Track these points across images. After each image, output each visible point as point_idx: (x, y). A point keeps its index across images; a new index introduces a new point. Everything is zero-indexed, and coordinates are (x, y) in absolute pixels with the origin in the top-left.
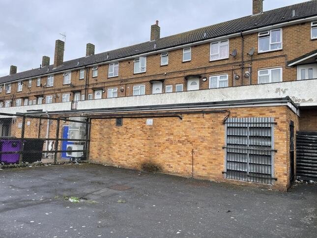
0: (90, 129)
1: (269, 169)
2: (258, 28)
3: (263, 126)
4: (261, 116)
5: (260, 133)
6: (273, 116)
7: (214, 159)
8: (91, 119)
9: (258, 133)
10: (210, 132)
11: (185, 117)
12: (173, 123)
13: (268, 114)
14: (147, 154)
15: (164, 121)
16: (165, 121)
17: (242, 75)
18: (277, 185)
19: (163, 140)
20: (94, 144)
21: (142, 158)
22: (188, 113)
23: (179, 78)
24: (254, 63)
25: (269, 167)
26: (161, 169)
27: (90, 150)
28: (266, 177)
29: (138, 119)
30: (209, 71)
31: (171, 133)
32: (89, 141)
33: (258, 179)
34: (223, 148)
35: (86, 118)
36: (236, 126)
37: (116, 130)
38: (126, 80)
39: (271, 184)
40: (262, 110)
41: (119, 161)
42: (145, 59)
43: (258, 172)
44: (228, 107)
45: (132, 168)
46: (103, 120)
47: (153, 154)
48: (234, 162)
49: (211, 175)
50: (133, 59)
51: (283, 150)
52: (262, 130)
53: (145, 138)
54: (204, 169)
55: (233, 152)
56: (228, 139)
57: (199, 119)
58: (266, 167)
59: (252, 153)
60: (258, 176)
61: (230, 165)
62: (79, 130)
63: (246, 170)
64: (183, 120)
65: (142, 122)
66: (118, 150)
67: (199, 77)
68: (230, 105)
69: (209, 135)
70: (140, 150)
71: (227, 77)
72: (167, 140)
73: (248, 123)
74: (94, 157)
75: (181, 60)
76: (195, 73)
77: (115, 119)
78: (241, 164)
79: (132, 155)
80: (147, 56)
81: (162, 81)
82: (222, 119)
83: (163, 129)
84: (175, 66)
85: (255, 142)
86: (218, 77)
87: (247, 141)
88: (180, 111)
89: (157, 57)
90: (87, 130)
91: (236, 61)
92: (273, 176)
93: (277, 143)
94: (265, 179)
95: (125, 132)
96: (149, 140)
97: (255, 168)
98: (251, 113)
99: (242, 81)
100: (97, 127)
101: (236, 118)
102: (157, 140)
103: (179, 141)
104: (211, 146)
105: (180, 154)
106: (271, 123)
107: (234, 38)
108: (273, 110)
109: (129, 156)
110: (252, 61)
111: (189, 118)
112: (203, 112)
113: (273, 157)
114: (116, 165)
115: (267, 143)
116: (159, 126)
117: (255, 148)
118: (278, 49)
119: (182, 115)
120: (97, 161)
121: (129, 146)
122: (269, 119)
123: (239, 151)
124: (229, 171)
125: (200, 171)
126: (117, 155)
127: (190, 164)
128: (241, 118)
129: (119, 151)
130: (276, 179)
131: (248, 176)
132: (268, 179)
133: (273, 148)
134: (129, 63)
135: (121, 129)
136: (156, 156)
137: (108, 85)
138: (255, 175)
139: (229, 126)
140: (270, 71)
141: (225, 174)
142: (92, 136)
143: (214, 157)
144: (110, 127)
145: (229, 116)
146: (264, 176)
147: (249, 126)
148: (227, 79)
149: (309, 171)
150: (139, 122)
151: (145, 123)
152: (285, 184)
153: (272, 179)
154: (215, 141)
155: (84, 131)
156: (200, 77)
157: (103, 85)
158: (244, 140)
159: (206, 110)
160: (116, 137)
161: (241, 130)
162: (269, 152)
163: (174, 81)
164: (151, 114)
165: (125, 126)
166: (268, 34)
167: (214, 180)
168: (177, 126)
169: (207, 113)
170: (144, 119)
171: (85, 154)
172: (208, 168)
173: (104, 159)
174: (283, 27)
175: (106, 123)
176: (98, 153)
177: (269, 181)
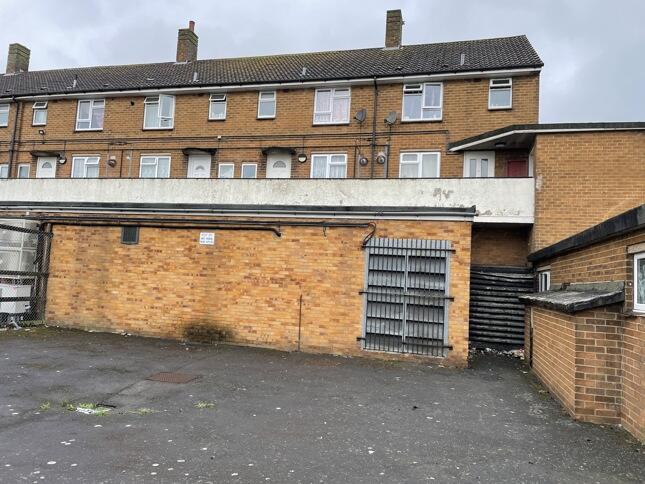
0: (49, 247)
1: (440, 330)
2: (403, 75)
3: (433, 255)
4: (429, 238)
5: (428, 267)
6: (450, 237)
7: (344, 314)
8: (53, 224)
9: (423, 267)
10: (335, 262)
11: (287, 232)
12: (260, 243)
13: (442, 234)
14: (198, 306)
15: (241, 239)
16: (243, 239)
17: (373, 158)
18: (452, 357)
19: (236, 276)
20: (61, 283)
21: (186, 313)
22: (294, 225)
23: (248, 151)
24: (393, 137)
25: (441, 326)
26: (231, 337)
27: (50, 297)
28: (435, 344)
29: (178, 231)
30: (310, 143)
31: (257, 262)
32: (47, 276)
33: (420, 348)
34: (361, 293)
35: (39, 222)
36: (386, 253)
37: (121, 251)
38: (123, 142)
39: (442, 357)
40: (433, 227)
41: (130, 322)
42: (173, 101)
43: (421, 335)
44: (373, 217)
45: (163, 336)
46: (86, 228)
47: (212, 305)
48: (380, 319)
49: (334, 345)
50: (143, 97)
51: (463, 298)
52: (430, 262)
53: (195, 272)
54: (321, 334)
55: (379, 300)
56: (371, 277)
57: (315, 237)
58: (436, 327)
59: (412, 302)
60: (420, 343)
61: (373, 324)
62: (20, 249)
63: (401, 334)
64: (283, 237)
65: (188, 237)
66: (127, 296)
67: (291, 152)
68: (375, 215)
69: (335, 268)
70: (182, 297)
71: (345, 159)
72: (245, 277)
73: (407, 249)
74: (60, 313)
75: (254, 113)
76: (283, 144)
77: (120, 229)
78: (392, 323)
79: (160, 308)
80: (178, 95)
81: (212, 152)
82: (361, 239)
83: (238, 254)
84: (242, 125)
85: (417, 282)
86: (329, 157)
87: (403, 281)
88: (277, 220)
89: (200, 100)
90: (40, 250)
91: (363, 131)
92: (446, 342)
93: (455, 286)
94: (433, 347)
95: (143, 257)
96: (205, 275)
97: (416, 328)
98: (413, 230)
99: (372, 169)
100: (71, 245)
101: (386, 240)
102: (223, 277)
103: (272, 279)
104: (337, 289)
105: (273, 306)
106: (445, 250)
107: (361, 87)
108: (450, 228)
109: (155, 311)
110: (391, 134)
111: (296, 234)
112: (323, 224)
113: (446, 309)
114: (120, 331)
115: (438, 285)
116: (228, 248)
117: (417, 294)
118: (436, 119)
119: (282, 228)
120: (67, 323)
121: (155, 288)
122: (443, 242)
123: (388, 298)
124: (370, 337)
125: (314, 338)
126: (123, 308)
127: (294, 324)
128: (396, 240)
129: (129, 299)
130: (451, 348)
131: (404, 344)
132: (437, 347)
133: (448, 294)
134: (133, 104)
135: (134, 251)
136: (220, 309)
137: (75, 147)
138: (415, 342)
139: (372, 253)
140: (420, 156)
141: (363, 342)
142: (55, 264)
143: (342, 311)
144: (104, 246)
145: (372, 234)
146: (430, 343)
147: (409, 253)
148: (346, 162)
149: (485, 333)
150: (183, 237)
151: (195, 240)
152: (465, 355)
153: (444, 347)
154: (346, 280)
155: (33, 251)
156: (294, 153)
157: (62, 147)
158: (399, 280)
159: (330, 221)
160: (119, 267)
161: (395, 260)
162: (441, 301)
163: (238, 156)
164: (211, 222)
165: (145, 245)
166: (421, 89)
167: (340, 353)
168: (269, 249)
169: (333, 226)
170: (193, 231)
171: (34, 305)
172: (330, 331)
173: (87, 318)
174: (446, 81)
175: (96, 237)
176: (70, 304)
177: (440, 352)
